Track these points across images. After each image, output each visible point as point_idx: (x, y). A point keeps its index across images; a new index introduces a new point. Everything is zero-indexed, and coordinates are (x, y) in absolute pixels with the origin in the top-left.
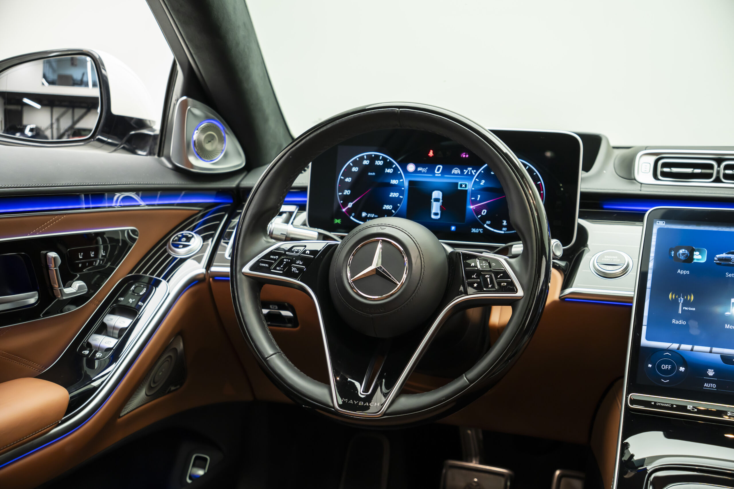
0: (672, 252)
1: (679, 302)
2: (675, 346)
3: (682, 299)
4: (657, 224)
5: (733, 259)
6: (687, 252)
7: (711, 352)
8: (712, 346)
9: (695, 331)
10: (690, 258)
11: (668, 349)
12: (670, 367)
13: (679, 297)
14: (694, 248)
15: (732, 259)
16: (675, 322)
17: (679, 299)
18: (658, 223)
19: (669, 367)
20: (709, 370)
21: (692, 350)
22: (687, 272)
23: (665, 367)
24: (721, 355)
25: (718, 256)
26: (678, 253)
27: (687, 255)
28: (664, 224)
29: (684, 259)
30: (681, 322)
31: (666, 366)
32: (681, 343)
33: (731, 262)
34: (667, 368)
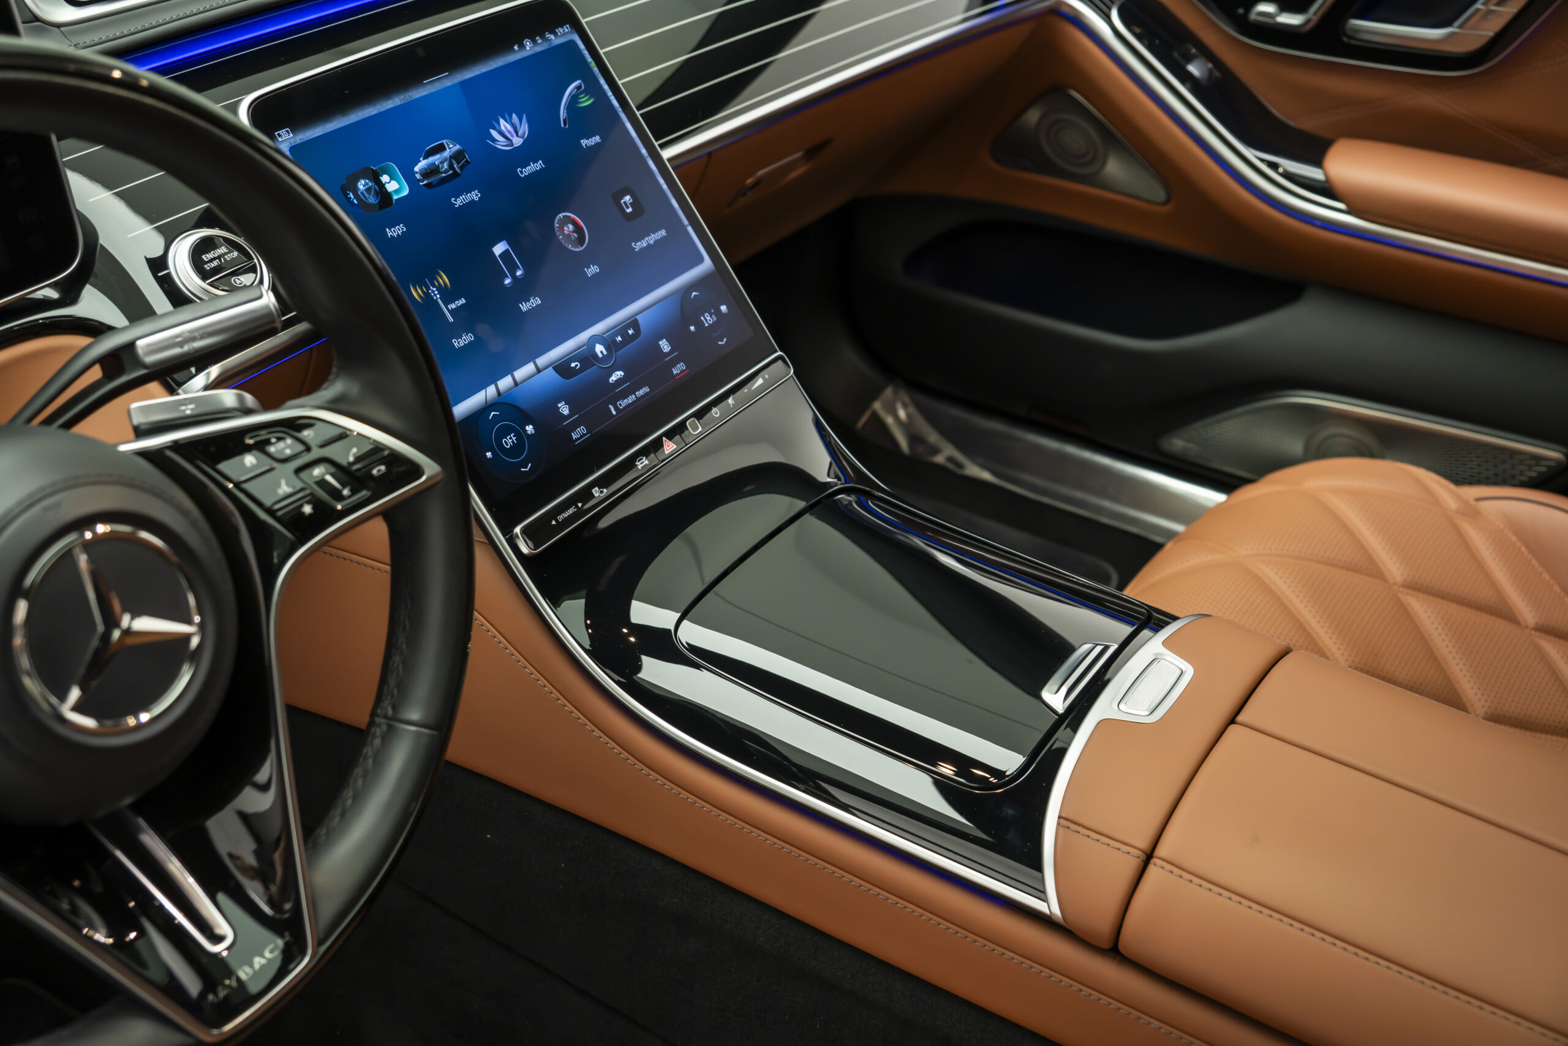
0: (349, 194)
1: (435, 298)
2: (491, 391)
3: (434, 289)
4: (280, 139)
5: (440, 165)
6: (371, 184)
7: (539, 371)
8: (532, 358)
9: (496, 345)
10: (384, 196)
11: (488, 404)
12: (514, 436)
13: (428, 288)
14: (374, 168)
15: (438, 166)
16: (459, 343)
17: (430, 293)
18: (279, 135)
19: (514, 439)
20: (559, 405)
21: (516, 384)
22: (402, 229)
23: (509, 441)
24: (553, 368)
25: (416, 169)
26: (359, 193)
27: (375, 190)
28: (291, 135)
29: (377, 201)
30: (467, 339)
31: (508, 438)
32: (494, 380)
33: (442, 173)
34: (513, 442)
